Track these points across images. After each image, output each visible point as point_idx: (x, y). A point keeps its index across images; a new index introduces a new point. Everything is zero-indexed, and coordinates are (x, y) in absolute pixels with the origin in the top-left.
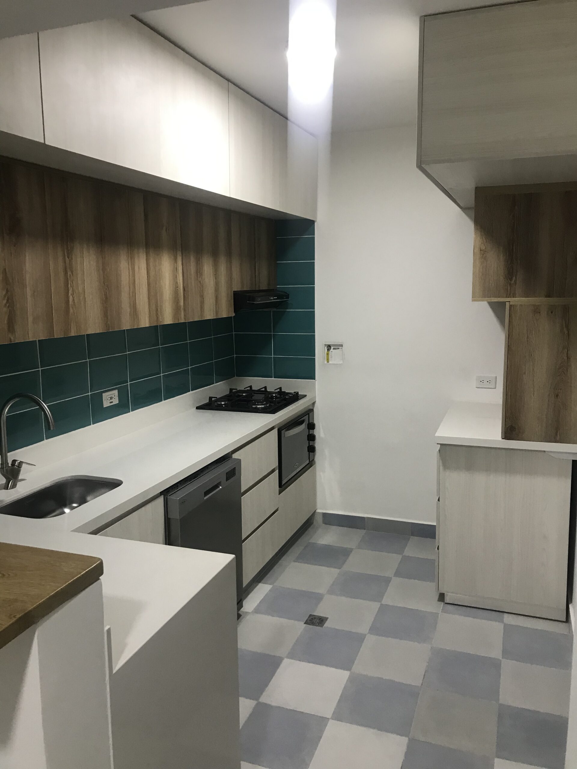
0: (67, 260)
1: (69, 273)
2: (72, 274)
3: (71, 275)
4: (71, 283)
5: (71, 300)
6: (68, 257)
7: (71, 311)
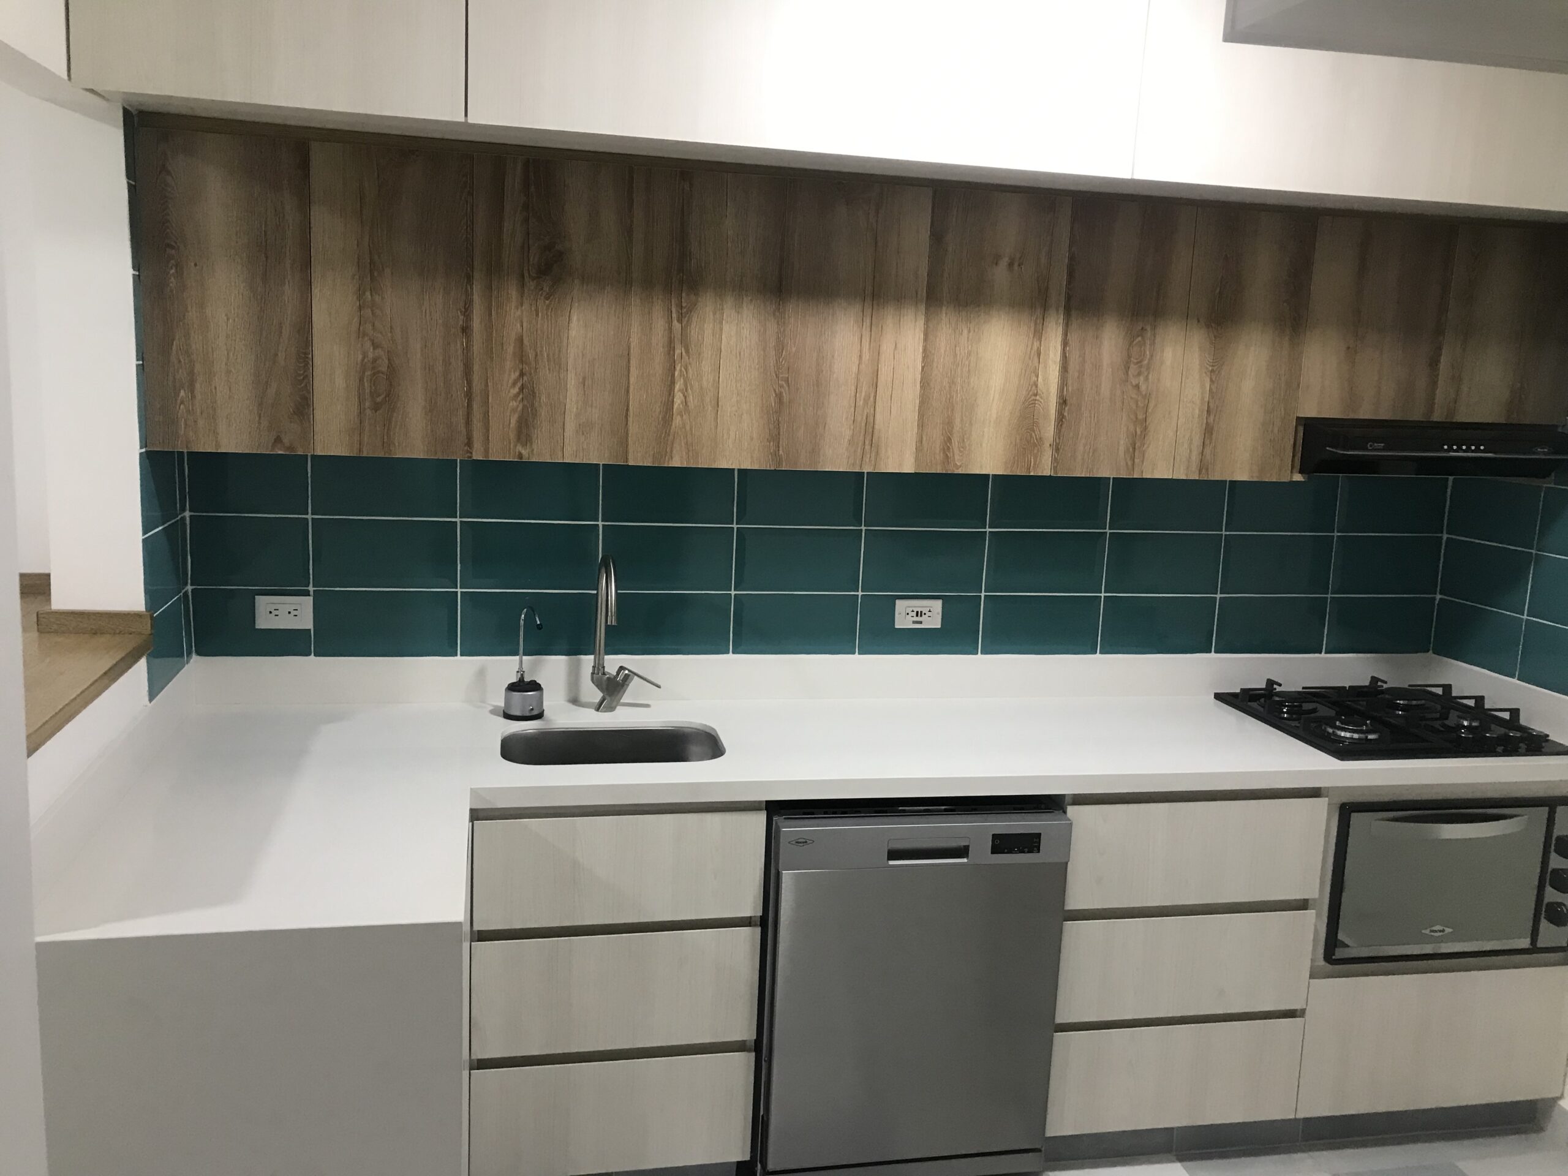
0: (676, 325)
1: (677, 352)
2: (687, 352)
3: (684, 353)
4: (683, 369)
5: (679, 402)
6: (680, 321)
7: (677, 421)
